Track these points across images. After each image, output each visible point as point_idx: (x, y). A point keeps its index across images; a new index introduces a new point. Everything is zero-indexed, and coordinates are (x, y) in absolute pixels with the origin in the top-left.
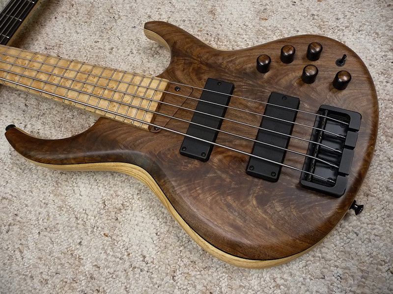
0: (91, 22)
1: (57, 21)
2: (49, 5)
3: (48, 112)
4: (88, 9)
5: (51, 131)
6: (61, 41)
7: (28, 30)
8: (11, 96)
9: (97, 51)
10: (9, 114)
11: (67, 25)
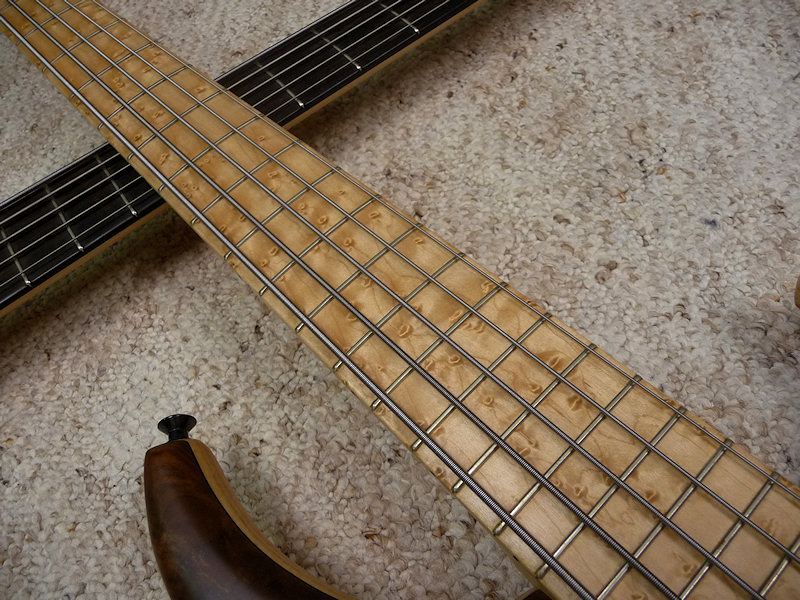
0: (560, 148)
1: (452, 106)
2: (443, 53)
3: (315, 391)
4: (557, 103)
5: (301, 473)
6: (441, 169)
7: (356, 99)
8: (228, 276)
9: (554, 251)
10: (197, 335)
11: (477, 126)
